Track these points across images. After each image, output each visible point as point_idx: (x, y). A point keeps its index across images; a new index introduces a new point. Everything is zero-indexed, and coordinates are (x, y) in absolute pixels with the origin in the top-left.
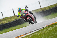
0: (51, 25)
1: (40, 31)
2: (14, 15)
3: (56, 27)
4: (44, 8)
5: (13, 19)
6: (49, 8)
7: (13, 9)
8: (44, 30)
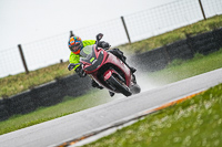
0: (170, 107)
1: (124, 129)
2: (23, 70)
3: (186, 115)
4: (139, 42)
5: (22, 87)
6: (162, 41)
7: (20, 46)
8: (141, 128)
